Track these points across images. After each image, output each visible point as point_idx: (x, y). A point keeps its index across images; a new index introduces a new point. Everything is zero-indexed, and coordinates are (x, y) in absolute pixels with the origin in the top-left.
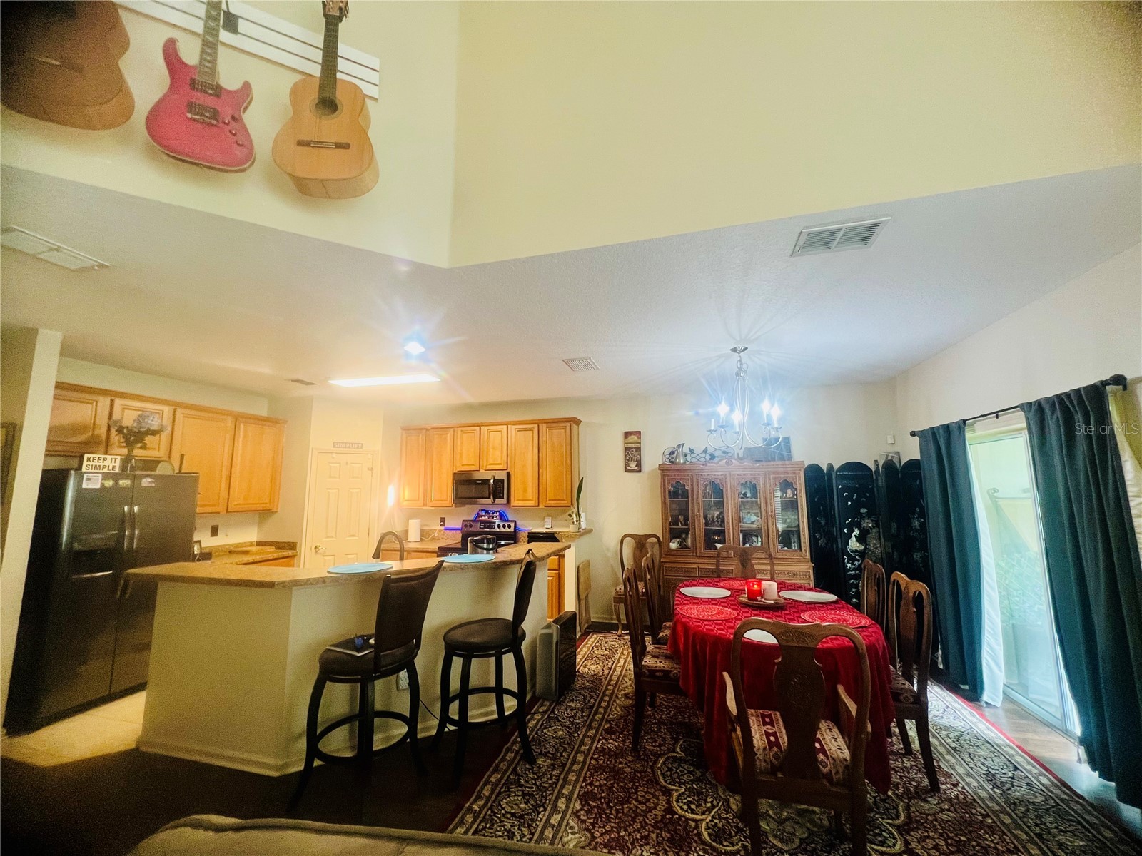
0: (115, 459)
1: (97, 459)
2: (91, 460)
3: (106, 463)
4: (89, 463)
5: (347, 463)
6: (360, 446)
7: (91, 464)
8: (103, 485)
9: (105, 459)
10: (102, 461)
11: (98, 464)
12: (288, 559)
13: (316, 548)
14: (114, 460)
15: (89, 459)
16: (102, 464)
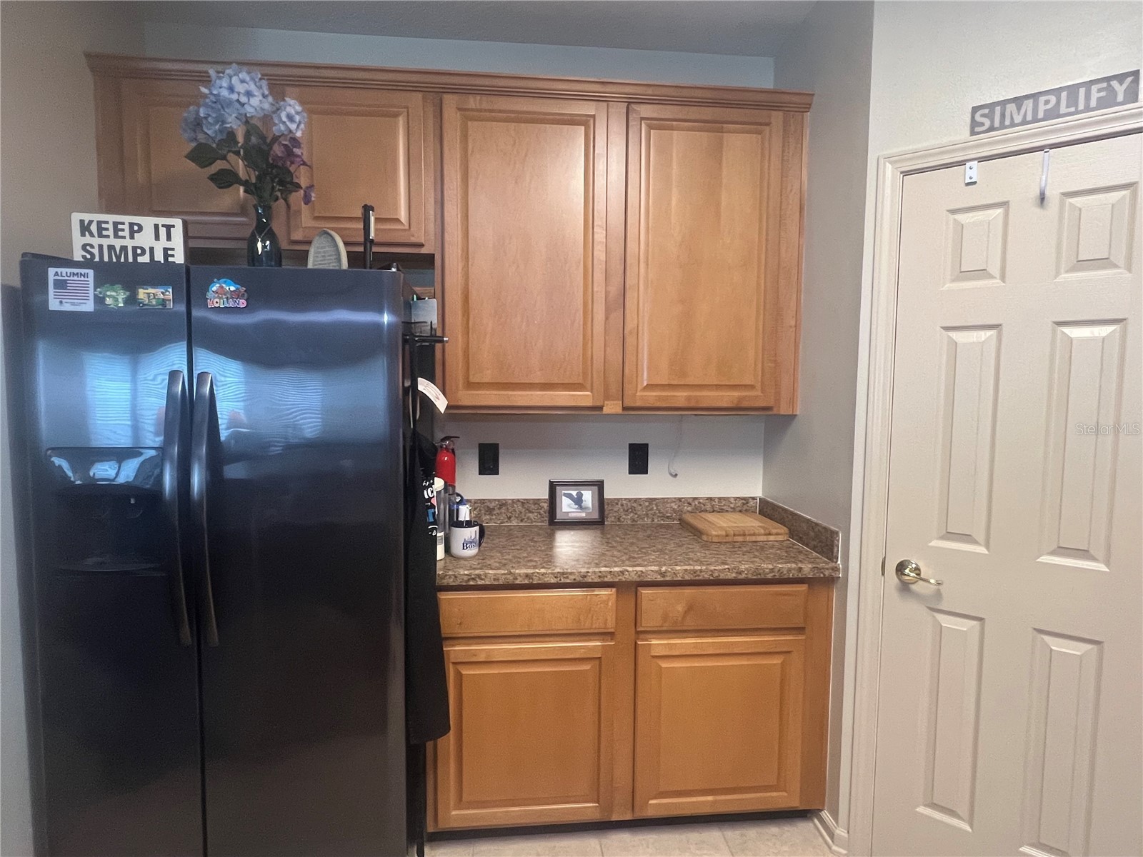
0: (168, 228)
1: (110, 226)
2: (94, 228)
3: (145, 239)
4: (88, 239)
5: (1042, 198)
6: (1120, 89)
7: (96, 241)
8: (99, 300)
9: (135, 230)
10: (126, 233)
11: (118, 244)
12: (804, 587)
13: (901, 568)
14: (163, 231)
15: (85, 228)
16: (129, 243)
